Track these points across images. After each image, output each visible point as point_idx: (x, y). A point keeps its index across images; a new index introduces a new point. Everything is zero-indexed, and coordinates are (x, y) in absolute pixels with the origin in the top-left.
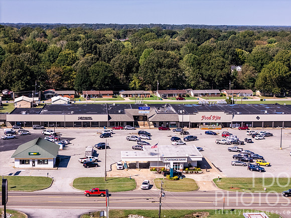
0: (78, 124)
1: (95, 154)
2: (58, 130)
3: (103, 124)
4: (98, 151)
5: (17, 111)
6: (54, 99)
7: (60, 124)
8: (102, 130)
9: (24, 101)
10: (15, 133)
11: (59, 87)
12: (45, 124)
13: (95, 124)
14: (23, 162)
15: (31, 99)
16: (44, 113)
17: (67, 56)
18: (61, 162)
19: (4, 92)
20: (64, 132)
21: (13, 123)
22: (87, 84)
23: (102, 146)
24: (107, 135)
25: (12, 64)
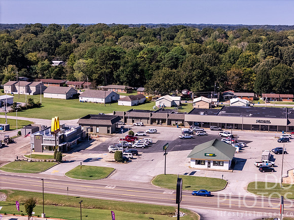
0: (255, 127)
1: (271, 158)
2: (235, 132)
3: (281, 129)
4: (275, 156)
5: (195, 111)
6: (232, 100)
7: (237, 127)
8: (281, 135)
9: (202, 102)
10: (192, 133)
11: (239, 89)
12: (223, 126)
13: (273, 128)
14: (199, 162)
15: (210, 100)
16: (222, 115)
17: (247, 58)
18: (237, 164)
19: (184, 92)
20: (242, 135)
21: (190, 123)
22: (267, 86)
23: (279, 151)
24: (285, 140)
25: (192, 65)
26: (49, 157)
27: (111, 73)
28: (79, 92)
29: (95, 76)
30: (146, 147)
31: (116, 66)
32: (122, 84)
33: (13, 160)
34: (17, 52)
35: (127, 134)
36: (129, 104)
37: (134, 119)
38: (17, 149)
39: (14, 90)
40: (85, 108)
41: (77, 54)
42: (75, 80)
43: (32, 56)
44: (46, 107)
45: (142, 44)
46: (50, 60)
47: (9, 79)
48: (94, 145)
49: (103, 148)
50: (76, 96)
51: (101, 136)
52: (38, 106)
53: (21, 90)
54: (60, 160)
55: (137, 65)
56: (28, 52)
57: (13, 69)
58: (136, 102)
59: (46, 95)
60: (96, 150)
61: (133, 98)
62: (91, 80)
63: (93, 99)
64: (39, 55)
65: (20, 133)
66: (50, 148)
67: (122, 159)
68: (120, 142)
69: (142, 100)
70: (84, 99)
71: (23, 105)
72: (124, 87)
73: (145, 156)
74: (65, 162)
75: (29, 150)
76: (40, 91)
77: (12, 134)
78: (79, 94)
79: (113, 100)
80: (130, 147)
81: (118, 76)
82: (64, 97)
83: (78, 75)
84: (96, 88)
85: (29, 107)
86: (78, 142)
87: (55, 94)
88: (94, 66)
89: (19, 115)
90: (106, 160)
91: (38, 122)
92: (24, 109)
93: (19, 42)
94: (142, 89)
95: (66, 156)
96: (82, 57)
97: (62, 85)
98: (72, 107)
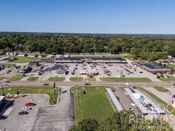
1: (74, 71)
5: (57, 59)
6: (65, 55)
7: (67, 63)
8: (76, 64)
9: (58, 56)
10: (57, 65)
18: (67, 73)
19: (54, 53)
21: (56, 62)
33: (11, 77)
35: (41, 66)
36: (41, 57)
37: (42, 62)
38: (12, 73)
40: (30, 59)
43: (13, 44)
47: (7, 51)
48: (33, 70)
53: (11, 54)
57: (8, 48)
60: (34, 72)
65: (12, 68)
69: (44, 56)
70: (29, 56)
71: (12, 59)
73: (46, 72)
75: (16, 73)
76: (17, 54)
79: (37, 56)
82: (24, 56)
83: (27, 49)
84: (32, 53)
89: (12, 62)
90: (36, 74)
94: (44, 53)
95: (26, 74)
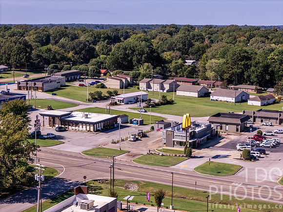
26: (180, 152)
27: (242, 73)
28: (210, 90)
29: (226, 76)
30: (274, 147)
31: (247, 67)
32: (252, 84)
33: (145, 153)
34: (153, 51)
35: (255, 133)
36: (258, 103)
37: (262, 118)
38: (150, 143)
39: (149, 86)
40: (216, 106)
41: (209, 54)
42: (206, 79)
43: (166, 55)
44: (179, 104)
45: (273, 45)
46: (184, 60)
47: (144, 76)
48: (223, 142)
49: (232, 146)
50: (208, 95)
51: (230, 134)
52: (171, 103)
53: (156, 87)
54: (190, 156)
55: (268, 66)
56: (163, 51)
57: (148, 67)
58: (265, 102)
59: (179, 93)
60: (225, 147)
61: (262, 99)
62: (222, 80)
63: (224, 98)
64: (173, 54)
65: (153, 128)
66: (181, 144)
67: (249, 157)
68: (248, 141)
69: (271, 101)
70: (215, 98)
71: (157, 101)
72: (254, 87)
73: (272, 155)
74: (195, 157)
75: (161, 144)
76: (173, 89)
77: (145, 129)
78: (210, 93)
79: (243, 99)
80: (258, 146)
81: (249, 77)
82: (196, 95)
83: (210, 74)
84: (227, 88)
85: (162, 104)
86: (208, 139)
87: (187, 92)
88: (225, 66)
89: (152, 111)
90: (233, 157)
91: (170, 118)
92: (157, 105)
93: (154, 41)
94: (272, 90)
95: (196, 152)
96: (214, 57)
97: (194, 83)
98: (203, 105)
